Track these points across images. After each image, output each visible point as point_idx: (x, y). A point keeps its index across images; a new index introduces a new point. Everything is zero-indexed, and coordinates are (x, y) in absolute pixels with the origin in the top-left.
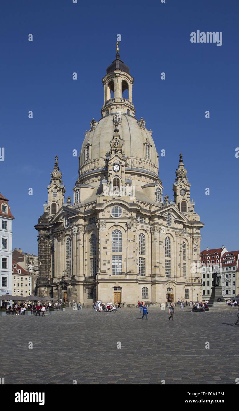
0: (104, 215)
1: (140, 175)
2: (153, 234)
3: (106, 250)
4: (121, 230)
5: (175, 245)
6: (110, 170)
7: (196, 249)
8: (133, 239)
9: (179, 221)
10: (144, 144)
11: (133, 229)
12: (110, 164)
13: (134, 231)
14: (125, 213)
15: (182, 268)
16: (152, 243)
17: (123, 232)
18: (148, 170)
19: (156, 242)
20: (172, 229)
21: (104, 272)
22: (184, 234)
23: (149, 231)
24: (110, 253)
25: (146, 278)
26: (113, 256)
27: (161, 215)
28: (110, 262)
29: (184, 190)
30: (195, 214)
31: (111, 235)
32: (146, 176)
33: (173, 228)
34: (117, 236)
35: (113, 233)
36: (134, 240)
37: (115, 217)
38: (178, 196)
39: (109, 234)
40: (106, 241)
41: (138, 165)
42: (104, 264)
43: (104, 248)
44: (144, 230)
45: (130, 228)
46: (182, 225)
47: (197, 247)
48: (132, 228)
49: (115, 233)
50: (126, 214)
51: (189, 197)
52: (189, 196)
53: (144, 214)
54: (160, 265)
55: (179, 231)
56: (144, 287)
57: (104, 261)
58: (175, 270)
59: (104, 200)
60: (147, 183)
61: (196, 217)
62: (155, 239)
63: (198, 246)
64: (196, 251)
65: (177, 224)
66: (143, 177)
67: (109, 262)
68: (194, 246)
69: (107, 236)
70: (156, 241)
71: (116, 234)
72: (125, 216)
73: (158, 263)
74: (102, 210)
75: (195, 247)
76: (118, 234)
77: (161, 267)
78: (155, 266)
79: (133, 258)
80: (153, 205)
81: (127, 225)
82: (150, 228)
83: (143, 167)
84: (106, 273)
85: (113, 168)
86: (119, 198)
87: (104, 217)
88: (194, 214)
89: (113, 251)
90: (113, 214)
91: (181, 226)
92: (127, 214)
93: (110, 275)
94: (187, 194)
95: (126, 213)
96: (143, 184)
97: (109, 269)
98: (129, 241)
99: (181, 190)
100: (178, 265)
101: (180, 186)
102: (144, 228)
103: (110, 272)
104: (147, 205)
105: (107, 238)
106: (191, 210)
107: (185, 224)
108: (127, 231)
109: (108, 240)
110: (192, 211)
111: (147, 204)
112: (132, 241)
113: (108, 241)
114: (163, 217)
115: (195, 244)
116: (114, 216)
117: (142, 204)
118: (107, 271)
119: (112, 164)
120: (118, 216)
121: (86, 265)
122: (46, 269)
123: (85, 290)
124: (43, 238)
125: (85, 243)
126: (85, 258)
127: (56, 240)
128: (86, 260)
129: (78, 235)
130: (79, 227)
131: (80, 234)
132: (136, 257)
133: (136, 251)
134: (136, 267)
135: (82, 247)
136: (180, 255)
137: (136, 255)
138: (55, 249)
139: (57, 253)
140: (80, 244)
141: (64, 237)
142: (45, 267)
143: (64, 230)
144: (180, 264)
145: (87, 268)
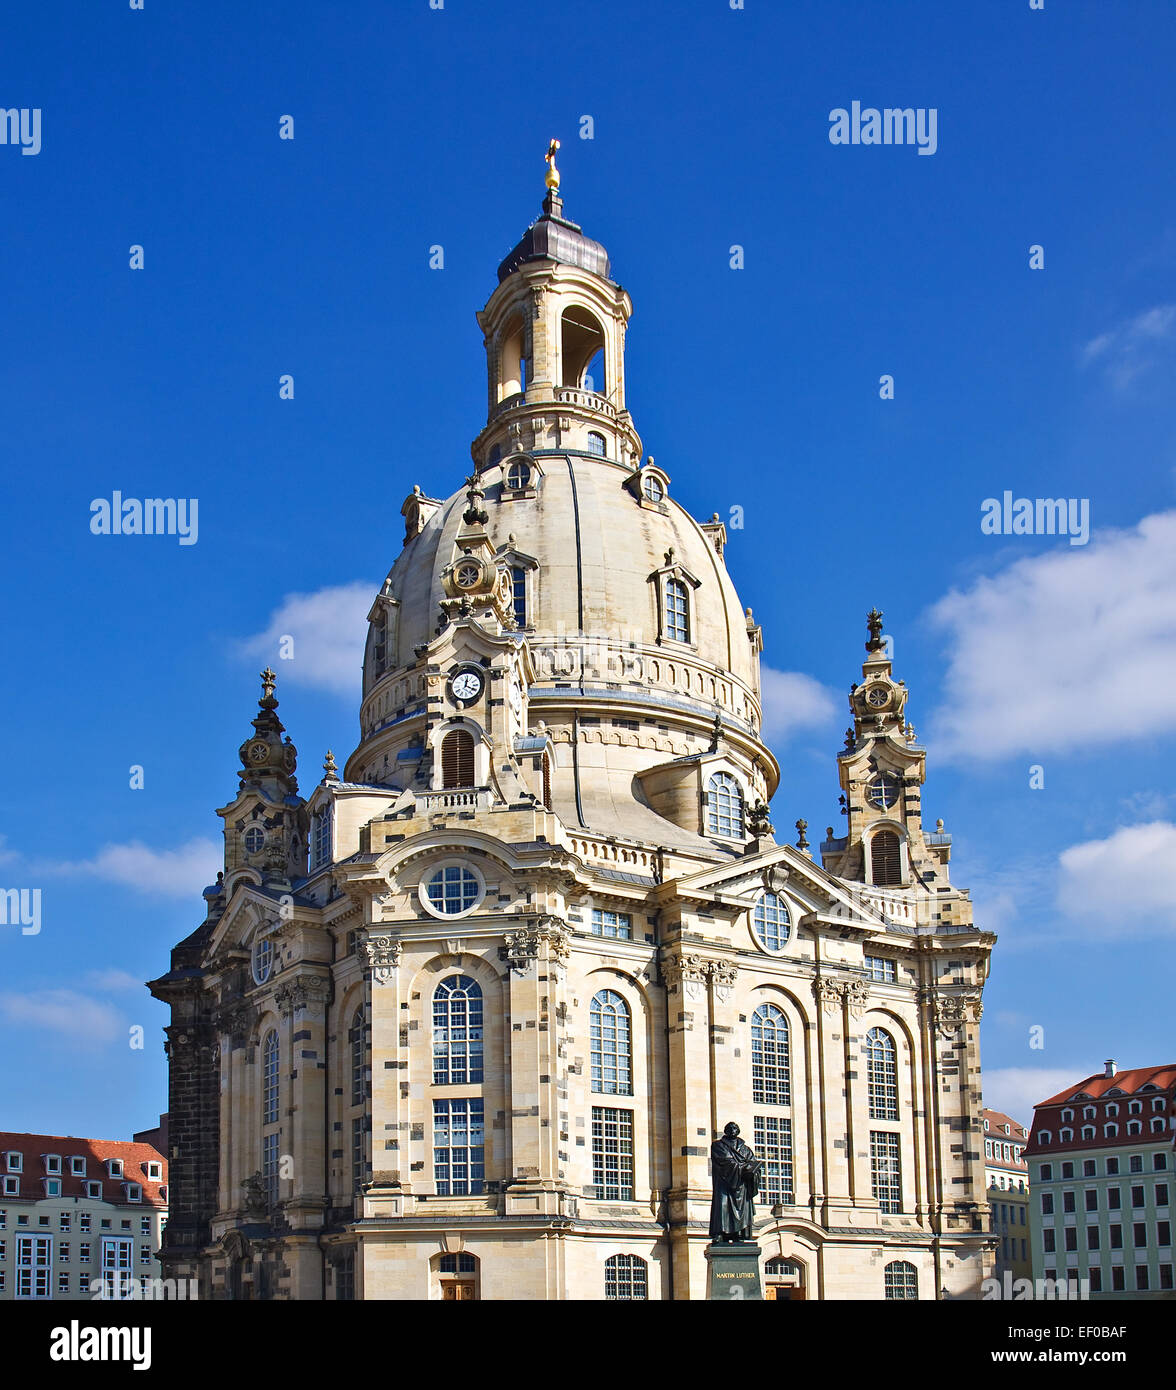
0: (390, 909)
1: (631, 721)
2: (673, 990)
3: (399, 1075)
4: (479, 976)
5: (814, 1043)
6: (435, 700)
7: (958, 1063)
8: (538, 1020)
9: (835, 927)
10: (654, 577)
11: (537, 967)
12: (436, 668)
13: (543, 978)
14: (494, 892)
15: (864, 1155)
16: (671, 1036)
17: (488, 988)
18: (677, 692)
19: (690, 1029)
20: (795, 968)
21: (391, 1182)
22: (872, 989)
23: (652, 978)
24: (424, 1092)
25: (634, 1212)
26: (440, 1104)
27: (711, 898)
28: (422, 1133)
29: (888, 780)
30: (948, 890)
31: (429, 999)
32: (665, 725)
33: (796, 962)
34: (459, 1006)
35: (440, 993)
36: (545, 1019)
37: (444, 916)
38: (856, 809)
39: (417, 996)
40: (403, 1033)
41: (615, 676)
42: (393, 1145)
43: (390, 1065)
44: (620, 973)
45: (524, 965)
46: (859, 947)
48: (531, 962)
49: (452, 992)
50: (500, 898)
51: (918, 813)
52: (912, 806)
53: (616, 897)
55: (835, 973)
56: (621, 1256)
57: (388, 1127)
58: (818, 1170)
59: (389, 839)
60: (668, 758)
61: (948, 907)
62: (684, 1015)
63: (962, 1045)
65: (822, 940)
66: (646, 732)
67: (418, 1134)
69: (404, 1006)
70: (687, 1024)
71: (454, 995)
72: (495, 910)
73: (701, 1132)
74: (380, 887)
75: (950, 1055)
76: (463, 995)
78: (687, 1151)
79: (535, 1111)
80: (674, 853)
81: (503, 951)
82: (658, 965)
83: (650, 680)
84: (398, 1185)
85: (449, 686)
86: (464, 825)
87: (390, 917)
88: (939, 890)
89: (440, 1079)
90: (435, 903)
91: (853, 952)
92: (506, 897)
93: (422, 1198)
94: (906, 799)
95: (503, 893)
96: (648, 761)
97: (417, 1166)
98: (518, 1027)
100: (832, 1144)
102: (622, 965)
103: (428, 1182)
104: (638, 853)
105: (409, 1016)
106: (924, 874)
107: (873, 939)
108: (507, 977)
109: (414, 1025)
110: (931, 875)
111: (638, 848)
112: (531, 1024)
113: (411, 1034)
114: (725, 907)
115: (949, 1038)
116: (441, 910)
117: (609, 847)
118: (408, 1177)
119: (444, 669)
120: (459, 911)
121: (339, 1153)
122: (198, 1177)
123: (330, 1269)
124: (189, 1037)
125: (334, 1046)
126: (334, 1119)
127: (225, 1041)
128: (338, 1126)
129: (297, 1009)
130: (299, 972)
131: (305, 1006)
132: (563, 1105)
133: (560, 1076)
134: (564, 1157)
135: (319, 1065)
136: (847, 1093)
137: (564, 1095)
138: (224, 1084)
139: (230, 1099)
140: (305, 1054)
141: (257, 1025)
142: (197, 1169)
143: (254, 992)
144: (849, 1136)
145: (341, 1164)
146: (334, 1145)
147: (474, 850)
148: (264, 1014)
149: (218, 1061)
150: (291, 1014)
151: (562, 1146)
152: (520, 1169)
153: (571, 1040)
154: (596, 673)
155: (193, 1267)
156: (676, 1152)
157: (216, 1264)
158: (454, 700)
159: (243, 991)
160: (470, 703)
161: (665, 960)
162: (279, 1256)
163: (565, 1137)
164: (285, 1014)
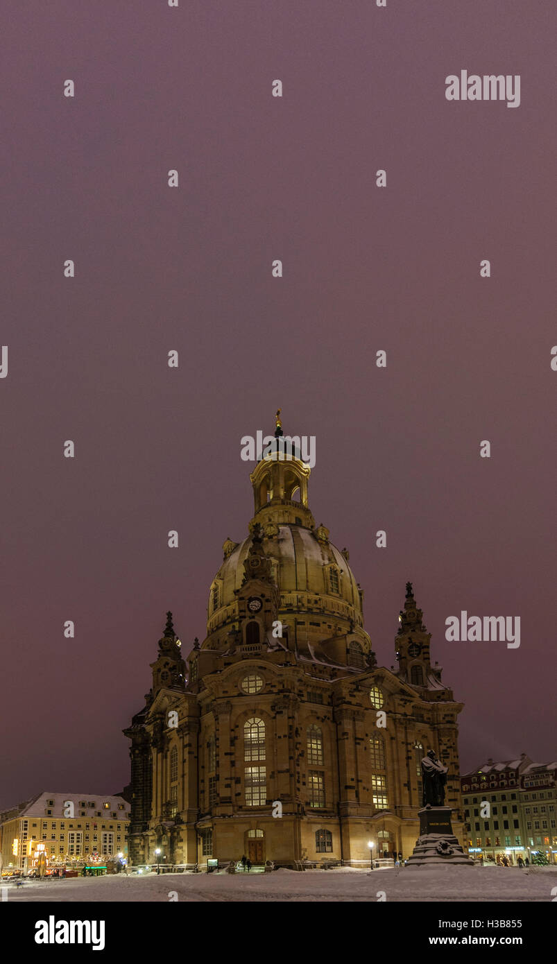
0: (227, 691)
2: (340, 723)
3: (232, 758)
4: (264, 717)
5: (394, 745)
7: (449, 754)
8: (286, 733)
9: (403, 700)
10: (325, 568)
11: (287, 714)
13: (289, 718)
14: (269, 684)
15: (415, 789)
16: (339, 742)
17: (268, 722)
19: (347, 739)
21: (228, 801)
23: (331, 719)
24: (240, 764)
25: (326, 812)
28: (240, 781)
29: (417, 646)
31: (242, 728)
33: (388, 713)
36: (290, 734)
37: (248, 694)
38: (404, 658)
39: (237, 726)
40: (232, 741)
41: (310, 606)
42: (228, 786)
43: (227, 754)
44: (318, 718)
45: (281, 712)
47: (449, 750)
48: (285, 711)
49: (251, 724)
50: (272, 687)
51: (429, 659)
52: (427, 656)
53: (317, 687)
54: (358, 785)
55: (402, 717)
56: (321, 830)
57: (226, 779)
58: (397, 795)
59: (226, 664)
60: (332, 636)
61: (444, 694)
62: (345, 734)
63: (451, 747)
64: (448, 757)
66: (323, 626)
67: (238, 781)
68: (443, 747)
69: (232, 730)
70: (345, 737)
71: (253, 726)
72: (270, 691)
73: (352, 780)
74: (222, 683)
75: (446, 751)
76: (257, 725)
77: (361, 789)
78: (347, 787)
79: (288, 771)
80: (339, 670)
81: (273, 707)
82: (333, 714)
84: (231, 802)
85: (248, 605)
91: (407, 709)
92: (275, 686)
93: (241, 807)
94: (424, 653)
95: (273, 684)
97: (238, 794)
98: (280, 737)
99: (410, 647)
100: (402, 785)
101: (408, 640)
102: (318, 715)
103: (241, 801)
104: (325, 670)
105: (234, 734)
108: (275, 718)
111: (325, 668)
112: (285, 736)
113: (235, 741)
115: (445, 744)
118: (234, 798)
119: (246, 598)
121: (203, 792)
122: (143, 805)
123: (200, 839)
124: (139, 750)
125: (201, 750)
126: (201, 778)
127: (154, 751)
128: (203, 781)
129: (186, 735)
130: (187, 720)
131: (189, 733)
132: (298, 769)
133: (296, 757)
134: (299, 790)
135: (195, 757)
136: (408, 765)
137: (298, 765)
138: (154, 767)
139: (157, 773)
140: (189, 753)
141: (168, 744)
142: (143, 801)
143: (167, 730)
144: (409, 782)
145: (204, 796)
146: (201, 788)
147: (261, 667)
148: (171, 739)
149: (152, 760)
150: (183, 737)
151: (298, 785)
152: (282, 794)
153: (300, 743)
154: (303, 605)
155: (141, 840)
156: (342, 788)
157: (151, 838)
158: (250, 611)
159: (162, 730)
160: (257, 612)
161: (336, 712)
162: (178, 834)
163: (299, 782)
164: (180, 738)
